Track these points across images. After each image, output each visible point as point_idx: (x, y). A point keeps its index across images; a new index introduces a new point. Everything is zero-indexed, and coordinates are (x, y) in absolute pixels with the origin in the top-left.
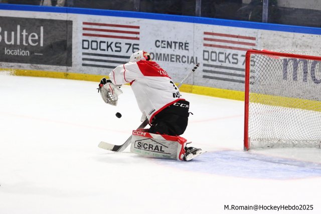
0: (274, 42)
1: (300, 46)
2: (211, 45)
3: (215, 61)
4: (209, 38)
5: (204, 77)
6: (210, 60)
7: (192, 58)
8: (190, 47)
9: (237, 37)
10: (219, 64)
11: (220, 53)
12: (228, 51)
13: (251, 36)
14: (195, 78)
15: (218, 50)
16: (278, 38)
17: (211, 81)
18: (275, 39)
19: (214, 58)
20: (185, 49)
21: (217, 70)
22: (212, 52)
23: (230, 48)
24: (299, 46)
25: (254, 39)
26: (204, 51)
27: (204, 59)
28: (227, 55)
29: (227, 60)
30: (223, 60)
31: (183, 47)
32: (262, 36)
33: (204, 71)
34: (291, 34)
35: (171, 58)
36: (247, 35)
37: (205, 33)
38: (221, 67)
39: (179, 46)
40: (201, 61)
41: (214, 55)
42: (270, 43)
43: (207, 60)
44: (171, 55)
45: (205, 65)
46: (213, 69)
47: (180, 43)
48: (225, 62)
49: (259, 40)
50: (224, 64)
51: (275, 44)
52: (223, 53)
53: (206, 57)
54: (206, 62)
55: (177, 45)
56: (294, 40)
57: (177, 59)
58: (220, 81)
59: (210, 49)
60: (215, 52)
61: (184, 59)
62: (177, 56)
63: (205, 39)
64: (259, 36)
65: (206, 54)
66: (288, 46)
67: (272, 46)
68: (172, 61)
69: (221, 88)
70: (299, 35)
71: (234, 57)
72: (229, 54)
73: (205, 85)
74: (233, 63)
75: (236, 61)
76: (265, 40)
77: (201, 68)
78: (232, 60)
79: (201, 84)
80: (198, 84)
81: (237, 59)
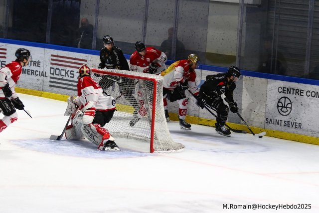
2: (56, 64)
3: (58, 75)
4: (55, 60)
5: (50, 86)
6: (55, 75)
7: (43, 72)
8: (41, 65)
9: (74, 59)
10: (61, 77)
11: (62, 70)
12: (68, 69)
13: (84, 59)
14: (44, 86)
15: (61, 68)
17: (55, 89)
19: (57, 73)
20: (38, 66)
21: (59, 81)
22: (57, 69)
23: (69, 66)
25: (86, 61)
26: (51, 68)
27: (51, 74)
29: (67, 75)
30: (64, 74)
31: (37, 64)
32: (92, 59)
33: (50, 82)
35: (28, 72)
36: (81, 58)
37: (52, 56)
38: (62, 79)
39: (34, 64)
40: (48, 74)
41: (57, 71)
43: (53, 74)
44: (28, 70)
45: (51, 78)
46: (56, 80)
47: (34, 62)
48: (65, 76)
49: (89, 62)
50: (64, 78)
52: (64, 70)
53: (52, 72)
54: (52, 76)
55: (32, 63)
57: (32, 72)
58: (61, 89)
59: (55, 67)
60: (59, 69)
61: (37, 73)
62: (32, 70)
63: (52, 60)
64: (89, 59)
65: (52, 70)
68: (28, 74)
69: (61, 94)
71: (72, 73)
72: (68, 71)
73: (51, 91)
74: (71, 77)
75: (72, 76)
76: (93, 62)
77: (48, 79)
78: (70, 75)
79: (48, 91)
80: (46, 91)
81: (73, 74)
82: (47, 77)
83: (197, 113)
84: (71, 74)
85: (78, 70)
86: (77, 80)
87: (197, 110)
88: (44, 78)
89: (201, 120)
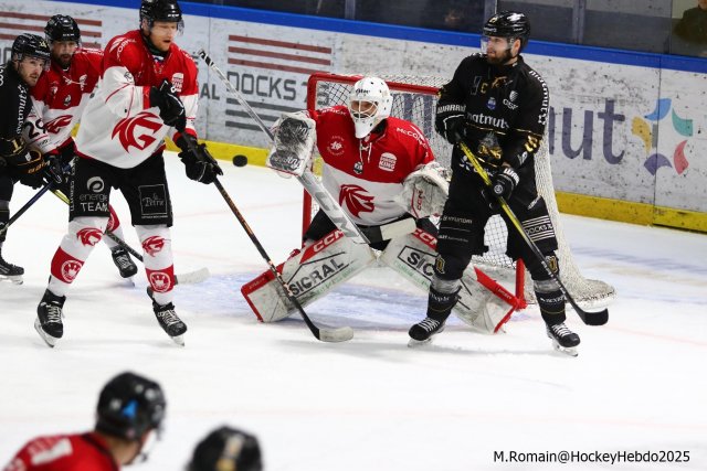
0: (368, 59)
1: (419, 67)
2: (243, 63)
3: (251, 92)
4: (240, 49)
5: (229, 124)
6: (240, 92)
7: (206, 86)
8: (201, 64)
9: (295, 46)
10: (259, 99)
11: (260, 78)
12: (276, 74)
13: (322, 45)
14: (211, 126)
15: (256, 72)
16: (375, 50)
17: (242, 133)
18: (369, 53)
19: (248, 87)
22: (245, 76)
23: (280, 68)
24: (415, 67)
25: (327, 51)
26: (229, 73)
28: (274, 82)
29: (274, 92)
30: (267, 91)
32: (344, 46)
33: (229, 112)
34: (401, 44)
36: (315, 44)
37: (232, 38)
38: (262, 105)
40: (221, 91)
41: (248, 81)
42: (360, 60)
45: (229, 101)
48: (270, 96)
49: (338, 54)
50: (268, 101)
51: (370, 62)
52: (265, 78)
54: (233, 95)
56: (406, 56)
59: (241, 70)
60: (251, 76)
63: (232, 50)
64: (338, 46)
65: (233, 79)
66: (394, 65)
67: (363, 65)
69: (261, 147)
70: (416, 46)
71: (289, 86)
72: (279, 80)
73: (231, 140)
74: (286, 98)
75: (290, 94)
76: (349, 54)
77: (222, 105)
78: (283, 92)
79: (223, 139)
80: (215, 139)
81: (293, 90)
82: (218, 98)
83: (649, 194)
84: (287, 89)
85: (306, 78)
86: (304, 106)
87: (649, 184)
88: (211, 101)
89: (661, 213)
